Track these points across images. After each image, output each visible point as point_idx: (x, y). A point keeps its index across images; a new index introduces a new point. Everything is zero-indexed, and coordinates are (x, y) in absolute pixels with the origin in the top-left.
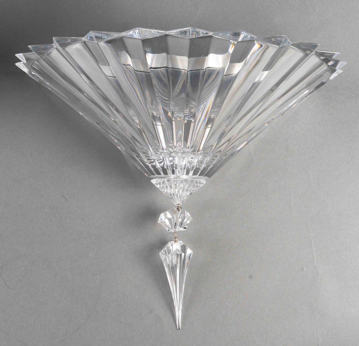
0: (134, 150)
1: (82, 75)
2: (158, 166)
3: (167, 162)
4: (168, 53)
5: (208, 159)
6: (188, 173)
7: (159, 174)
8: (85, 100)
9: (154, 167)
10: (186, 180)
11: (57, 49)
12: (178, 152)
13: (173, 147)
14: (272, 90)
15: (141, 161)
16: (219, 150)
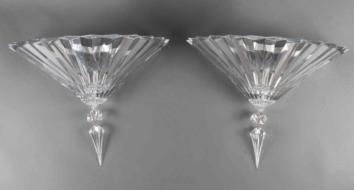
0: (241, 85)
1: (220, 50)
2: (253, 93)
3: (258, 92)
4: (264, 44)
5: (278, 92)
6: (267, 99)
7: (253, 98)
8: (219, 60)
9: (251, 93)
10: (266, 102)
11: (210, 39)
12: (263, 89)
13: (262, 86)
14: (312, 62)
15: (244, 90)
16: (285, 87)
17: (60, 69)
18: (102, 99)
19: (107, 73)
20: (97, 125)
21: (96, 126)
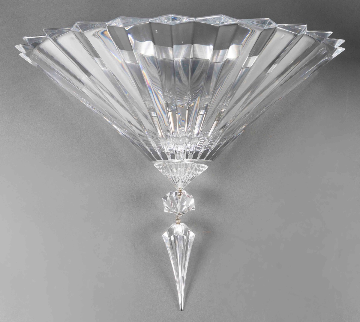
17: (112, 96)
18: (196, 165)
19: (206, 108)
20: (180, 221)
21: (178, 223)
